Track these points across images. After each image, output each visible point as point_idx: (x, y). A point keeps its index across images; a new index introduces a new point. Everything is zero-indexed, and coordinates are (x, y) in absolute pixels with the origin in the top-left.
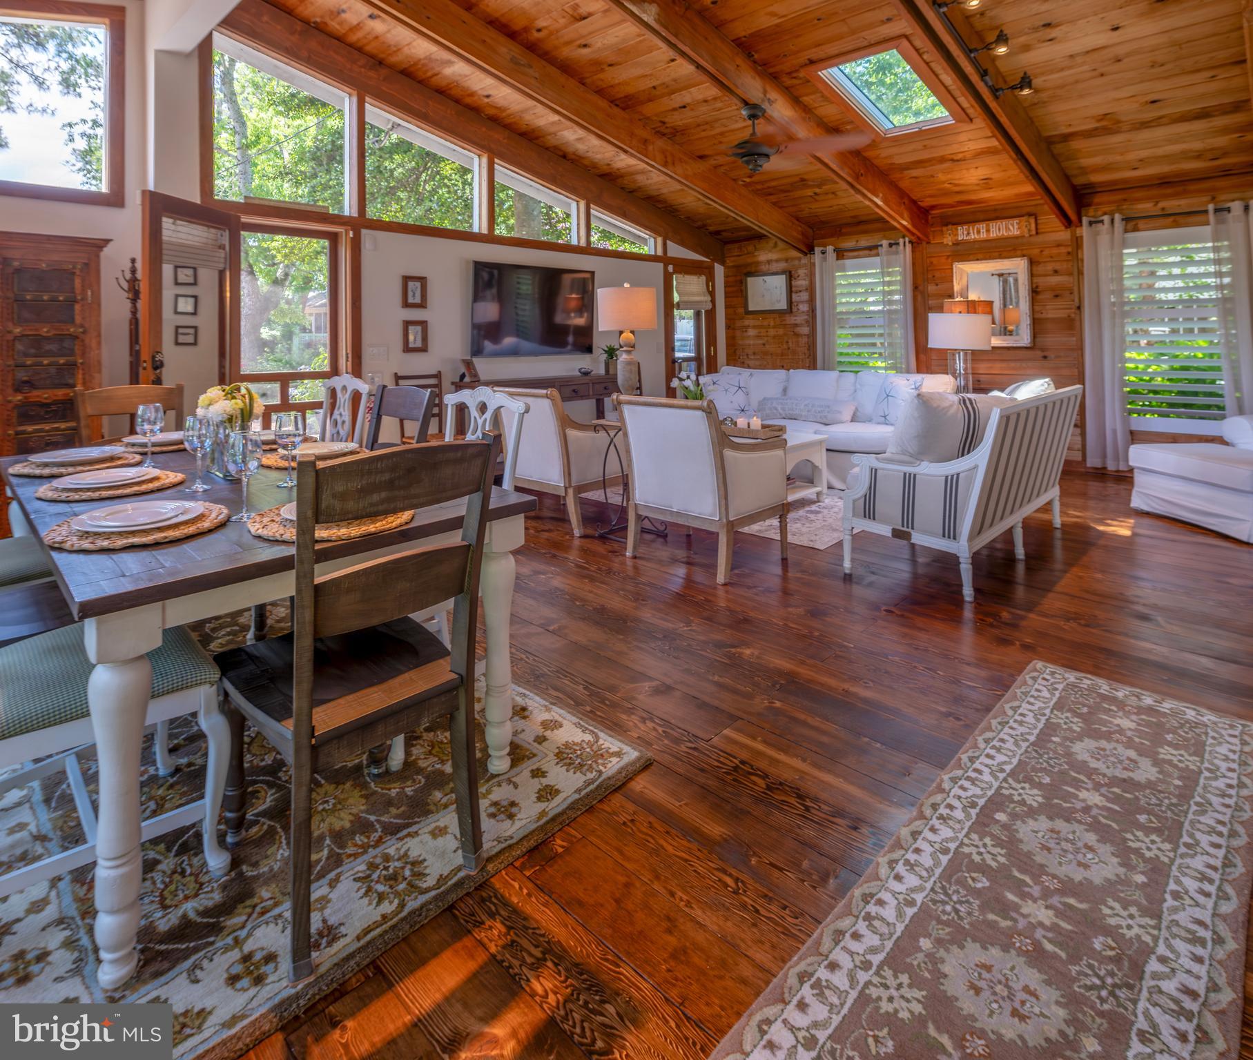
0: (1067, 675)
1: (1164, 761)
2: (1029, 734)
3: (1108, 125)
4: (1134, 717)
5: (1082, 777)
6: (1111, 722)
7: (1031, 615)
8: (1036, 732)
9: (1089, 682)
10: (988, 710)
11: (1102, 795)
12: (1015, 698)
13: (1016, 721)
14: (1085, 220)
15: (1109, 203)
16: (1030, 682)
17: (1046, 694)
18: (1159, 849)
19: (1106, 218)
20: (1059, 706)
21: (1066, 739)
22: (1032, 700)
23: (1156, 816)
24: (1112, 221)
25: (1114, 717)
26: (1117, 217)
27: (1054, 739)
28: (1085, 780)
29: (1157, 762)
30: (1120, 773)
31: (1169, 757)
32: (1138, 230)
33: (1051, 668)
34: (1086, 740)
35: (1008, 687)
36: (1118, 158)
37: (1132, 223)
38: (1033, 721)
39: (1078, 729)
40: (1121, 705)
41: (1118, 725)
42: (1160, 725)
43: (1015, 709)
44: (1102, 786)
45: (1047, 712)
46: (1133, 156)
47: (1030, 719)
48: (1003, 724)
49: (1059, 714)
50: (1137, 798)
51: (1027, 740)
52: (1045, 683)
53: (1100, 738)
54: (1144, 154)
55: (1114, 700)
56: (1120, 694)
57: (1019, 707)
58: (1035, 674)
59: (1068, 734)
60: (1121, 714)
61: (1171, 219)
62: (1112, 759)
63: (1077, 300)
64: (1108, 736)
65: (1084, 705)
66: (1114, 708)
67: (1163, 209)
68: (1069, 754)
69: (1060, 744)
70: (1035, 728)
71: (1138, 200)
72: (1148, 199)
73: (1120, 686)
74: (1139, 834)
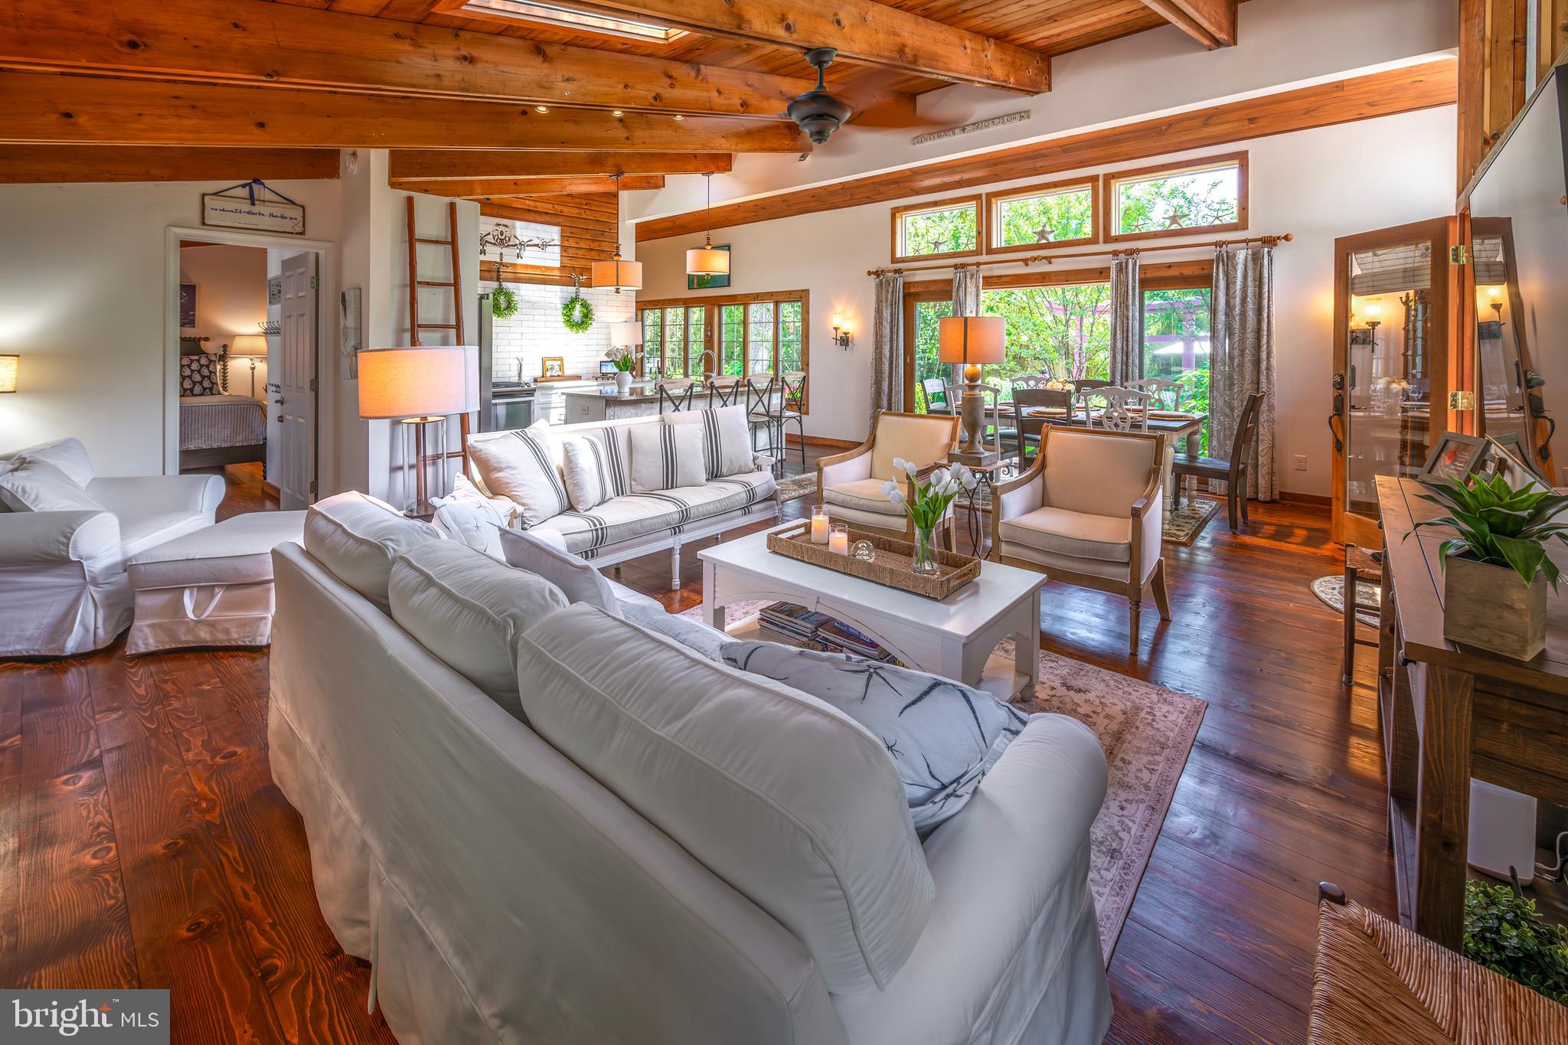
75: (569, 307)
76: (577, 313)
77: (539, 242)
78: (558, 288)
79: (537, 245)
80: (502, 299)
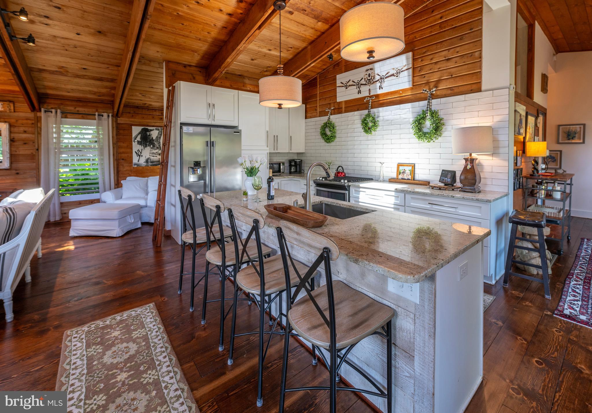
0: (83, 329)
1: (136, 338)
2: (82, 370)
3: (62, 71)
4: (118, 329)
5: (115, 371)
6: (111, 337)
7: (51, 309)
8: (85, 367)
9: (93, 326)
10: (55, 375)
11: (125, 372)
12: (66, 357)
13: (73, 369)
14: (43, 110)
15: (55, 104)
16: (69, 344)
17: (79, 344)
18: (153, 375)
19: (53, 111)
20: (88, 346)
21: (99, 359)
22: (75, 352)
23: (145, 363)
24: (56, 112)
25: (111, 334)
26: (59, 111)
27: (94, 363)
28: (116, 371)
29: (134, 341)
30: (126, 356)
31: (136, 336)
32: (67, 118)
33: (75, 330)
34: (107, 353)
35: (60, 354)
36: (63, 86)
37: (65, 115)
38: (81, 362)
39: (101, 351)
40: (110, 327)
41: (114, 336)
42: (127, 325)
43: (69, 364)
44: (123, 368)
45: (85, 353)
46: (69, 87)
47: (79, 362)
48: (68, 376)
49: (90, 350)
50: (136, 362)
51: (84, 374)
52: (76, 339)
53: (111, 347)
54: (74, 87)
55: (107, 327)
56: (108, 323)
57: (71, 361)
58: (69, 338)
59: (99, 356)
60: (112, 331)
61: (81, 115)
62: (120, 353)
63: (36, 146)
64: (113, 345)
65: (98, 338)
66: (109, 330)
67: (78, 111)
68: (104, 365)
69: (98, 364)
70: (84, 365)
71: (67, 105)
72: (71, 106)
73: (106, 318)
74: (144, 375)
75: (419, 122)
76: (428, 124)
77: (394, 72)
78: (409, 105)
79: (393, 75)
80: (369, 120)
